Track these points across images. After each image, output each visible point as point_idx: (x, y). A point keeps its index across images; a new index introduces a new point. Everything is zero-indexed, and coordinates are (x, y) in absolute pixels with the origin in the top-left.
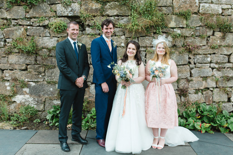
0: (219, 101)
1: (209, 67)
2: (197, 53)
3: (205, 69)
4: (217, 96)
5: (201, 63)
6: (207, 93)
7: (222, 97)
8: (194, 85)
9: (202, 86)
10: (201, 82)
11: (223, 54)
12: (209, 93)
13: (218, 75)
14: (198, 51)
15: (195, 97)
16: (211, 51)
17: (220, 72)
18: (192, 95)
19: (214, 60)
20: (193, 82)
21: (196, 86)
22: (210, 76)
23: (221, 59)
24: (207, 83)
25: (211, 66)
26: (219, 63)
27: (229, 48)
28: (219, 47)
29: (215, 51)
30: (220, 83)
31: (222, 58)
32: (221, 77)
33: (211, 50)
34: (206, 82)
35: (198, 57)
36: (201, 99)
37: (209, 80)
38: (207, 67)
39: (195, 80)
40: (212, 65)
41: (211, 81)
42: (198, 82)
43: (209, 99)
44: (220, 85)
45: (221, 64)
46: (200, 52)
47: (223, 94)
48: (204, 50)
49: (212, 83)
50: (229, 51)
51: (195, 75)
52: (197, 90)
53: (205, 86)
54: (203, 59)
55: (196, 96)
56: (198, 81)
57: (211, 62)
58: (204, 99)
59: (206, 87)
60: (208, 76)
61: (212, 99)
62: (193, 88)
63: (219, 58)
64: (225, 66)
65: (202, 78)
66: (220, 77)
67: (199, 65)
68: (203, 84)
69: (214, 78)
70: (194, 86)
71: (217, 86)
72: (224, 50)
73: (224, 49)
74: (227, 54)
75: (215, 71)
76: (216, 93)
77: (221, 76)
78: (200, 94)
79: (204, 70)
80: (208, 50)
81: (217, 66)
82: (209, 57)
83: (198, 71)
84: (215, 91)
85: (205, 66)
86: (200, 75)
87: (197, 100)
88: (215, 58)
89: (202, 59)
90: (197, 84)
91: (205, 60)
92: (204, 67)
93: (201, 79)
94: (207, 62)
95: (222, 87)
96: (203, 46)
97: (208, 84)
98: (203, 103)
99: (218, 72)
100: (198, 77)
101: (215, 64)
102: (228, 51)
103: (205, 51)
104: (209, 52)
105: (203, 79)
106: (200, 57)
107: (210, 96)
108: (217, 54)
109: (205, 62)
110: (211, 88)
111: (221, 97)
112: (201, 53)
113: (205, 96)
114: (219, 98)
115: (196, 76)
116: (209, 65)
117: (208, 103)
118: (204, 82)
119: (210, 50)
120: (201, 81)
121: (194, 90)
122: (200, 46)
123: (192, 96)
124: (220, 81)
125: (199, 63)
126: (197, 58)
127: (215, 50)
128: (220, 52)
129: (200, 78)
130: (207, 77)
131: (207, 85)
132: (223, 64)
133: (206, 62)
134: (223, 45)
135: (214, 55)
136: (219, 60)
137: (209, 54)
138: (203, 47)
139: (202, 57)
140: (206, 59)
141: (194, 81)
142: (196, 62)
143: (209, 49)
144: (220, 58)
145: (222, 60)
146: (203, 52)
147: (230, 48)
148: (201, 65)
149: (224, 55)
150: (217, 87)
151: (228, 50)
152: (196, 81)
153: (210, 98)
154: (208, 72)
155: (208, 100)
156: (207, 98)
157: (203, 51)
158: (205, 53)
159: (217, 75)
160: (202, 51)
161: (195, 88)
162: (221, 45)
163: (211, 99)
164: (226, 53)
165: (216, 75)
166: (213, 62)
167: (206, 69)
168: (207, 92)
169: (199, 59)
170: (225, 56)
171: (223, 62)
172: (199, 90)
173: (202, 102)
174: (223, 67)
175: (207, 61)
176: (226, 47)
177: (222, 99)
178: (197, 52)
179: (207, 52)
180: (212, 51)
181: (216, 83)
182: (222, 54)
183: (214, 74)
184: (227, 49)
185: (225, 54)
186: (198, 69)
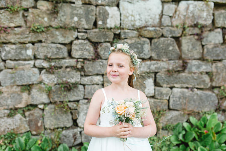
0: (56, 127)
1: (32, 66)
2: (5, 41)
3: (24, 70)
4: (51, 119)
5: (15, 60)
6: (32, 115)
7: (61, 119)
8: (4, 100)
9: (20, 103)
10: (19, 95)
11: (56, 42)
12: (35, 114)
13: (50, 81)
14: (6, 36)
15: (9, 123)
16: (32, 37)
17: (53, 76)
18: (3, 120)
19: (41, 54)
20: (3, 95)
21: (9, 102)
22: (35, 82)
23: (53, 52)
24: (30, 96)
25: (36, 65)
26: (50, 59)
27: (66, 31)
28: (46, 29)
29: (41, 37)
30: (54, 95)
31: (55, 50)
32: (56, 84)
33: (32, 35)
34: (29, 94)
35: (8, 48)
36: (20, 126)
37: (34, 91)
38: (27, 66)
39: (6, 92)
40: (38, 63)
41: (38, 93)
42: (14, 95)
43: (36, 125)
44: (56, 99)
45: (54, 61)
46: (11, 38)
47: (62, 115)
48: (18, 34)
49: (41, 96)
50: (67, 36)
51: (5, 83)
52: (11, 109)
53: (27, 102)
54: (18, 51)
55: (10, 120)
56: (12, 94)
57: (35, 58)
58: (27, 126)
59: (29, 103)
60: (30, 83)
61: (41, 125)
62: (3, 106)
63: (49, 50)
64: (61, 65)
65: (19, 87)
66: (54, 84)
67: (11, 64)
68: (22, 98)
69: (43, 86)
70: (5, 102)
71: (52, 100)
72: (57, 35)
73: (57, 33)
74: (63, 42)
75: (44, 73)
76: (49, 114)
77: (55, 82)
78: (18, 116)
79: (22, 72)
80: (26, 36)
81: (46, 65)
82: (30, 48)
83: (9, 76)
84: (46, 110)
85: (24, 65)
86: (15, 82)
87: (12, 128)
88: (42, 51)
89: (16, 52)
90: (11, 98)
91: (22, 54)
92: (21, 67)
93: (19, 89)
94: (27, 58)
95: (60, 102)
96: (15, 27)
97: (33, 98)
98: (25, 133)
99: (50, 75)
100: (12, 86)
101: (42, 61)
102: (65, 37)
103: (22, 37)
104: (29, 39)
105: (22, 89)
106: (13, 49)
107: (38, 119)
108: (44, 42)
109: (22, 57)
110: (39, 104)
111: (59, 119)
112: (12, 41)
113: (27, 119)
114: (54, 121)
115: (6, 85)
116: (32, 62)
117: (34, 133)
118: (25, 95)
119: (30, 35)
120: (19, 93)
121: (7, 109)
122: (10, 28)
123: (3, 122)
124: (54, 92)
125: (11, 60)
126: (5, 50)
127: (40, 35)
128: (51, 39)
129: (15, 87)
130: (29, 85)
131: (30, 99)
132: (57, 61)
133: (24, 58)
134: (54, 26)
135: (39, 44)
136: (49, 52)
137: (29, 42)
138: (16, 29)
139: (16, 48)
140: (23, 52)
141: (5, 95)
142: (4, 58)
143: (28, 33)
144: (51, 51)
145: (56, 54)
146: (18, 38)
147: (68, 31)
148: (15, 64)
149: (59, 43)
150: (51, 103)
151: (65, 35)
152: (8, 94)
153: (38, 122)
154: (30, 77)
155: (34, 126)
156: (33, 123)
157: (18, 36)
158: (22, 41)
159: (48, 81)
160: (14, 36)
161: (6, 107)
162: (51, 26)
163: (39, 124)
164: (61, 39)
165: (46, 81)
166: (39, 57)
167: (26, 71)
168: (32, 112)
169: (9, 52)
170: (59, 46)
171: (58, 57)
172: (16, 109)
173: (23, 131)
174: (58, 66)
175: (27, 55)
176: (61, 29)
177: (62, 123)
178: (6, 38)
179: (25, 39)
180: (34, 36)
181: (49, 95)
182: (53, 41)
183: (43, 80)
184: (63, 32)
185: (61, 42)
186: (10, 70)
